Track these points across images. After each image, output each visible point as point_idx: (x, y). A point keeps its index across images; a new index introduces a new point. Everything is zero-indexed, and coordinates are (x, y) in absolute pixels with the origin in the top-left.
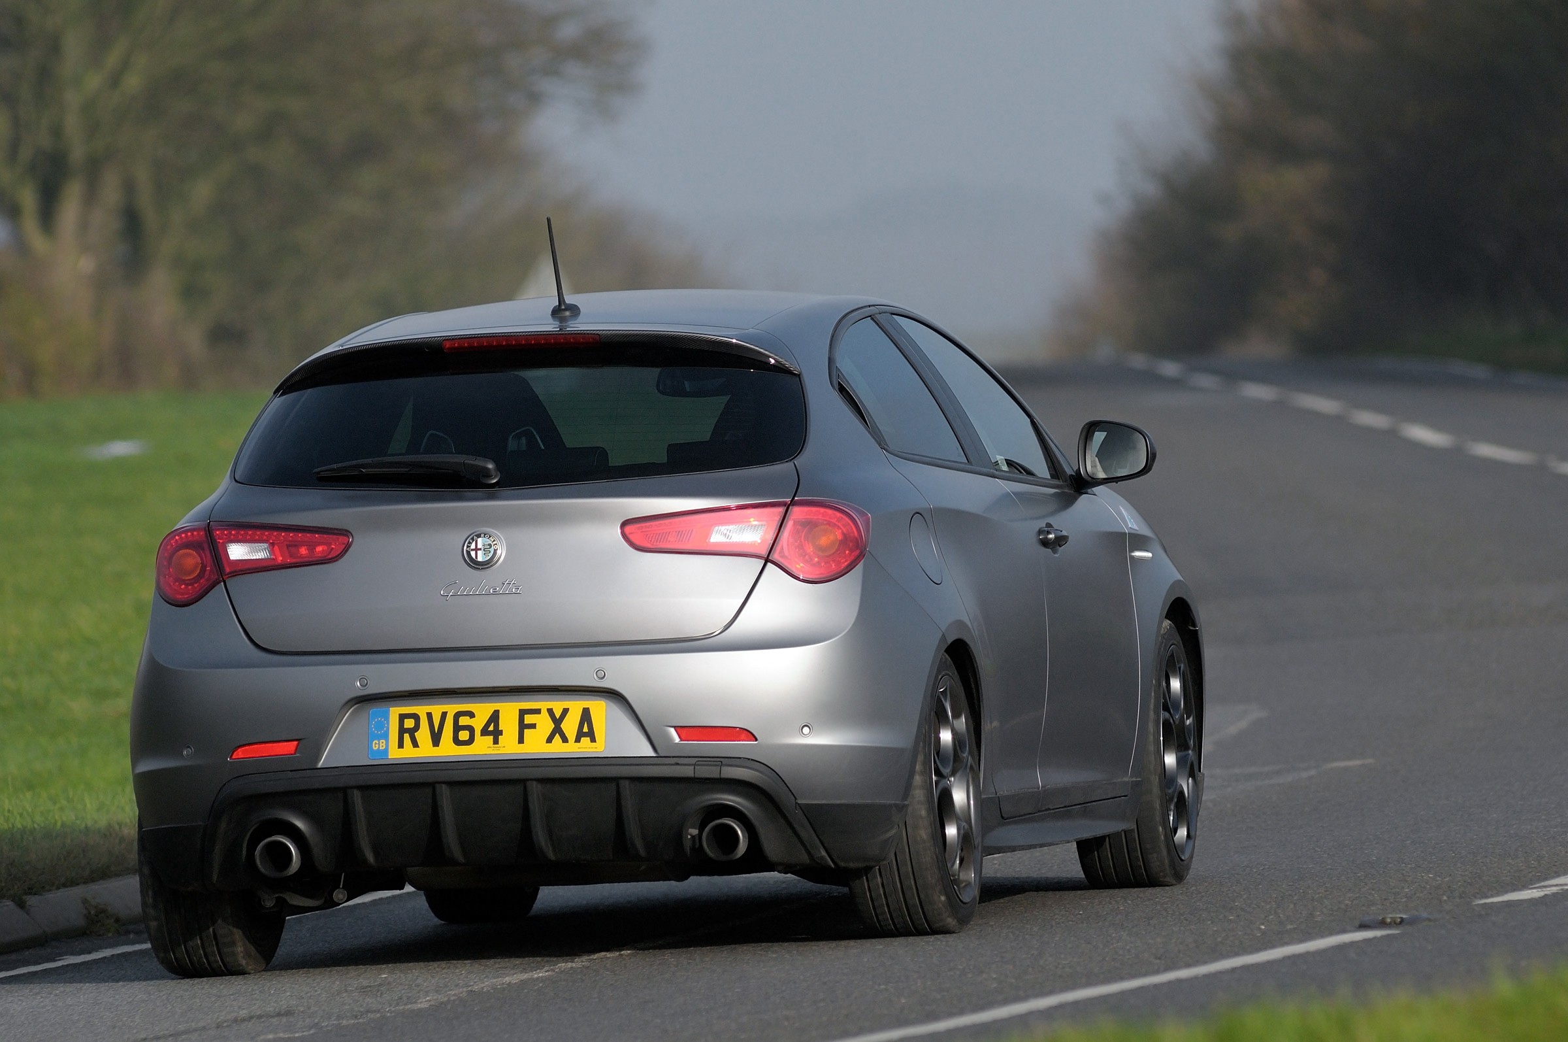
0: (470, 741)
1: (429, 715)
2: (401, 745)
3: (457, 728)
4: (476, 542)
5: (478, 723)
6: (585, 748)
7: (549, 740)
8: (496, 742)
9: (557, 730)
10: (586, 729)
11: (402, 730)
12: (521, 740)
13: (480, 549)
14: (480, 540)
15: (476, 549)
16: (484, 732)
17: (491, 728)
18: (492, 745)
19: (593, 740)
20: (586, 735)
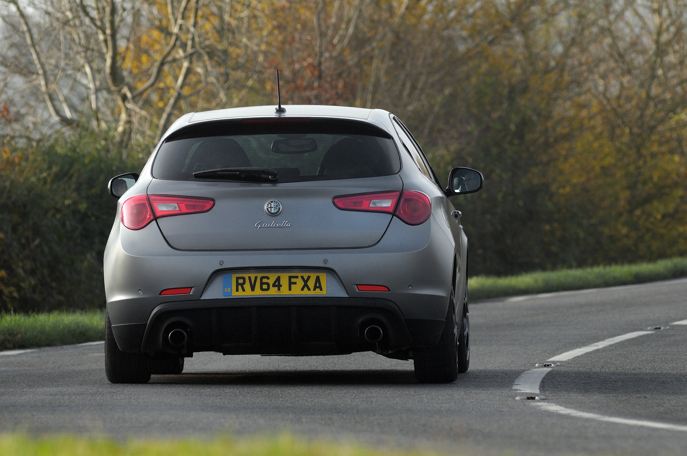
0: (268, 289)
1: (250, 278)
2: (237, 290)
3: (262, 284)
4: (271, 204)
5: (271, 282)
6: (318, 293)
7: (302, 289)
8: (279, 290)
9: (306, 285)
10: (318, 285)
11: (238, 284)
12: (290, 289)
13: (273, 207)
14: (272, 204)
15: (271, 208)
16: (274, 285)
17: (277, 284)
18: (277, 291)
19: (321, 290)
20: (318, 287)
